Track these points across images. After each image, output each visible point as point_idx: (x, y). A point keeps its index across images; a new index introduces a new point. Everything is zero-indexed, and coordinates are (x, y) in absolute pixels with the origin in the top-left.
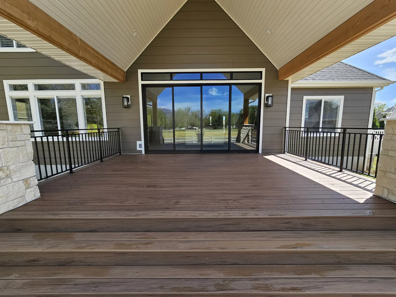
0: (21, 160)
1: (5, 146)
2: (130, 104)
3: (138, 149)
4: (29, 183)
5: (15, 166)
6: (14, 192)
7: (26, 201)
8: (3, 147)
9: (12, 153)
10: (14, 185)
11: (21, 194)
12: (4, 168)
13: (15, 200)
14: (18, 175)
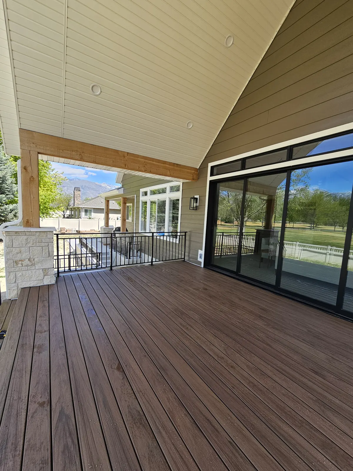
0: (43, 255)
1: (34, 245)
2: (198, 205)
3: (199, 259)
4: (47, 272)
5: (39, 259)
6: (35, 276)
7: (43, 283)
8: (32, 246)
9: (37, 250)
10: (36, 271)
11: (40, 278)
12: (31, 259)
13: (35, 281)
14: (40, 265)
